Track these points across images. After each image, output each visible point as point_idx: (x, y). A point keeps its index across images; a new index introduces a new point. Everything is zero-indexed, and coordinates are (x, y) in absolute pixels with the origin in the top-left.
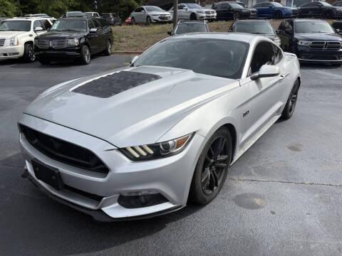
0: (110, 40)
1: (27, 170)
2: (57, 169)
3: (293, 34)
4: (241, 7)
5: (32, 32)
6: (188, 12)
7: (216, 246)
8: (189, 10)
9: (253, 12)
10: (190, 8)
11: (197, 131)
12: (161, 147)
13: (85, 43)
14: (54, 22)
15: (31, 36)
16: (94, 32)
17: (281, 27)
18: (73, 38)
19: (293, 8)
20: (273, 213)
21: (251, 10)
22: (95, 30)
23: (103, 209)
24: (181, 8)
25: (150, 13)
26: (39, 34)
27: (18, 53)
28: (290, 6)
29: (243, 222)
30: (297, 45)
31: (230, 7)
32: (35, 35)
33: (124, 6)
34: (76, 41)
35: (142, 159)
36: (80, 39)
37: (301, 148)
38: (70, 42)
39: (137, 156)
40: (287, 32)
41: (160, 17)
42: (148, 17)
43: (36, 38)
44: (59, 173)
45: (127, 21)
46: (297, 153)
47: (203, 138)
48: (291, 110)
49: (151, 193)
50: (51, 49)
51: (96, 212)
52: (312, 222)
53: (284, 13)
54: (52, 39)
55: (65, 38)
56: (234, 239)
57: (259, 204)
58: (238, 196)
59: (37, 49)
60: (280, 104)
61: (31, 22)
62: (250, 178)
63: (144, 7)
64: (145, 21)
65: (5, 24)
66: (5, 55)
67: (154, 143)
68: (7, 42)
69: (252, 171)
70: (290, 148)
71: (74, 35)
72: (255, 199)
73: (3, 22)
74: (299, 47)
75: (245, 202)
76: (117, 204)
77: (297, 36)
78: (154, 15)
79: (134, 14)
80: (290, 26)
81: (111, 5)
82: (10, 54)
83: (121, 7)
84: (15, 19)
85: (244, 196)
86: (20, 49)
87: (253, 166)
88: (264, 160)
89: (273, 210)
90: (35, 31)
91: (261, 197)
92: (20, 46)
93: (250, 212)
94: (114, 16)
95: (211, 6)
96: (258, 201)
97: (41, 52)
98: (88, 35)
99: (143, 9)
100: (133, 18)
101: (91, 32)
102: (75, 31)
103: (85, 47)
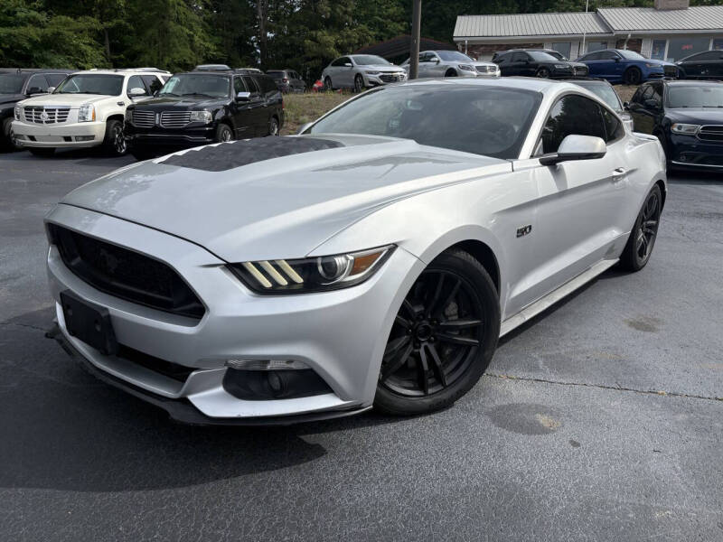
0: (276, 116)
1: (57, 324)
2: (106, 309)
3: (662, 110)
4: (553, 59)
5: (123, 97)
6: (442, 68)
7: (434, 499)
8: (443, 63)
9: (578, 68)
10: (445, 58)
11: (401, 242)
12: (320, 269)
13: (225, 120)
14: (168, 80)
15: (121, 104)
16: (245, 99)
17: (638, 98)
18: (201, 109)
19: (666, 62)
20: (575, 444)
21: (575, 64)
22: (247, 95)
23: (191, 398)
24: (426, 59)
25: (362, 69)
26: (136, 100)
27: (93, 137)
28: (662, 59)
29: (504, 458)
30: (670, 132)
31: (530, 59)
32: (128, 103)
33: (314, 58)
34: (207, 114)
35: (276, 291)
36: (214, 113)
37: (657, 327)
38: (195, 116)
39: (267, 284)
40: (649, 107)
41: (381, 77)
42: (359, 75)
43: (129, 109)
44: (109, 316)
45: (315, 85)
46: (648, 335)
47: (415, 260)
48: (642, 252)
49: (293, 366)
50: (156, 129)
51: (178, 404)
52: (664, 467)
53: (645, 73)
54: (159, 110)
55: (185, 108)
56: (477, 488)
57: (547, 425)
58: (500, 408)
59: (130, 129)
60: (614, 235)
61: (123, 77)
62: (532, 375)
63: (351, 57)
64: (351, 84)
65: (73, 80)
66: (68, 139)
67: (303, 256)
68: (73, 115)
69: (541, 362)
70: (631, 324)
71: (205, 103)
72: (538, 416)
73: (70, 77)
74: (673, 137)
75: (514, 419)
76: (221, 389)
77: (669, 114)
78: (371, 73)
79: (330, 70)
80: (656, 95)
81: (287, 56)
82: (77, 138)
83: (308, 59)
84: (94, 71)
85: (514, 407)
86: (98, 128)
87: (544, 353)
88: (570, 344)
89: (576, 439)
90: (130, 96)
91: (551, 413)
92: (97, 123)
93: (521, 438)
94: (291, 75)
95: (491, 58)
96: (543, 420)
97: (137, 136)
98: (232, 104)
99: (349, 61)
100: (327, 78)
101: (238, 99)
102: (206, 97)
103: (223, 127)
